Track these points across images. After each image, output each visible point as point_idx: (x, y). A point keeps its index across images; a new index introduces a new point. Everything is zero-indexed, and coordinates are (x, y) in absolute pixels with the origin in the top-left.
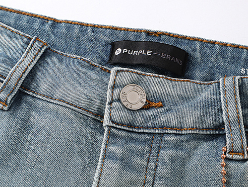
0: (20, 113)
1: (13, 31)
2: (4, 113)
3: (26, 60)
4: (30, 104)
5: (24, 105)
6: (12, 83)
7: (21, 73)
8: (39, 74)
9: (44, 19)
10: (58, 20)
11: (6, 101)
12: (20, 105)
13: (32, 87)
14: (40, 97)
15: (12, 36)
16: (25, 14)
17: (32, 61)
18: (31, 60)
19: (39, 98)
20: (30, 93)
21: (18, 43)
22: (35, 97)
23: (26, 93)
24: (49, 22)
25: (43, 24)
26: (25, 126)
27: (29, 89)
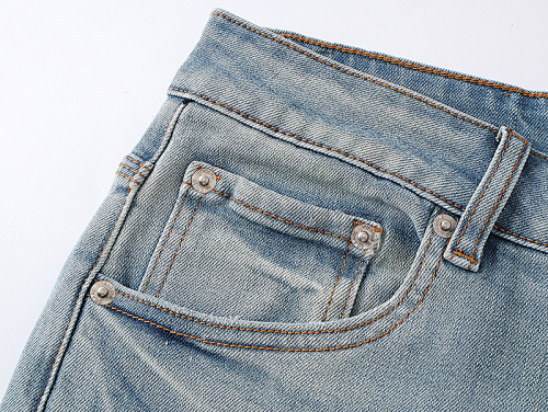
0: (499, 276)
1: (455, 116)
2: (471, 277)
3: (499, 174)
4: (514, 259)
5: (504, 262)
6: (480, 218)
7: (495, 199)
8: (526, 201)
9: (502, 91)
10: (529, 93)
11: (475, 255)
12: (494, 261)
13: (514, 227)
14: (534, 246)
15: (457, 124)
16: (461, 78)
17: (512, 176)
18: (509, 173)
19: (530, 248)
20: (512, 238)
21: (471, 141)
22: (522, 246)
23: (502, 238)
24: (513, 96)
25: (500, 99)
26: (511, 301)
27: (507, 230)
